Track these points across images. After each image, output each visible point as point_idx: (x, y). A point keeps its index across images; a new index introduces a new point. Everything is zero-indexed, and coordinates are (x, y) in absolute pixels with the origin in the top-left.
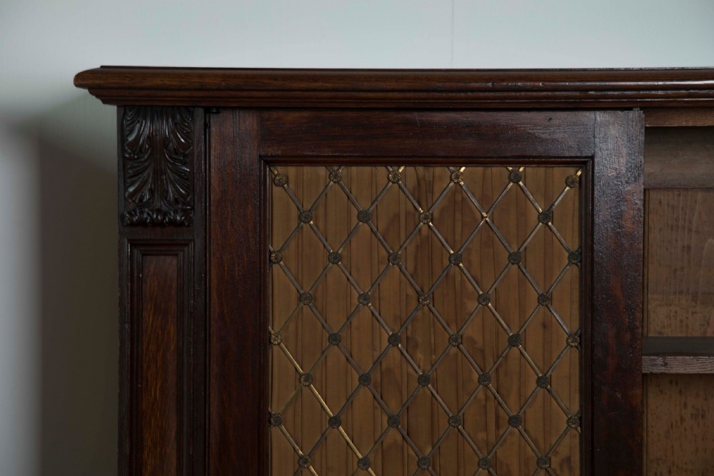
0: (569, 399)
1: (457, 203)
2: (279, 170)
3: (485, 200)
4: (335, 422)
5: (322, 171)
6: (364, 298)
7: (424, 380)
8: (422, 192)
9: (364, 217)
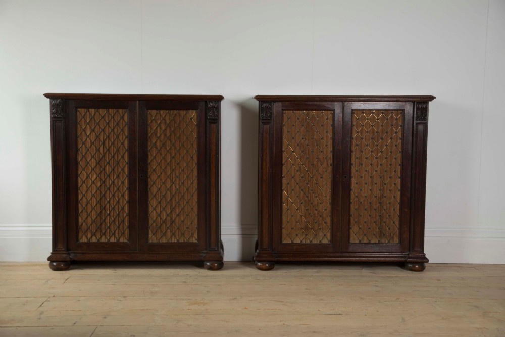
0: (330, 148)
1: (313, 117)
2: (285, 111)
3: (317, 116)
4: (293, 152)
5: (291, 111)
6: (298, 132)
7: (307, 145)
8: (307, 115)
9: (298, 119)
